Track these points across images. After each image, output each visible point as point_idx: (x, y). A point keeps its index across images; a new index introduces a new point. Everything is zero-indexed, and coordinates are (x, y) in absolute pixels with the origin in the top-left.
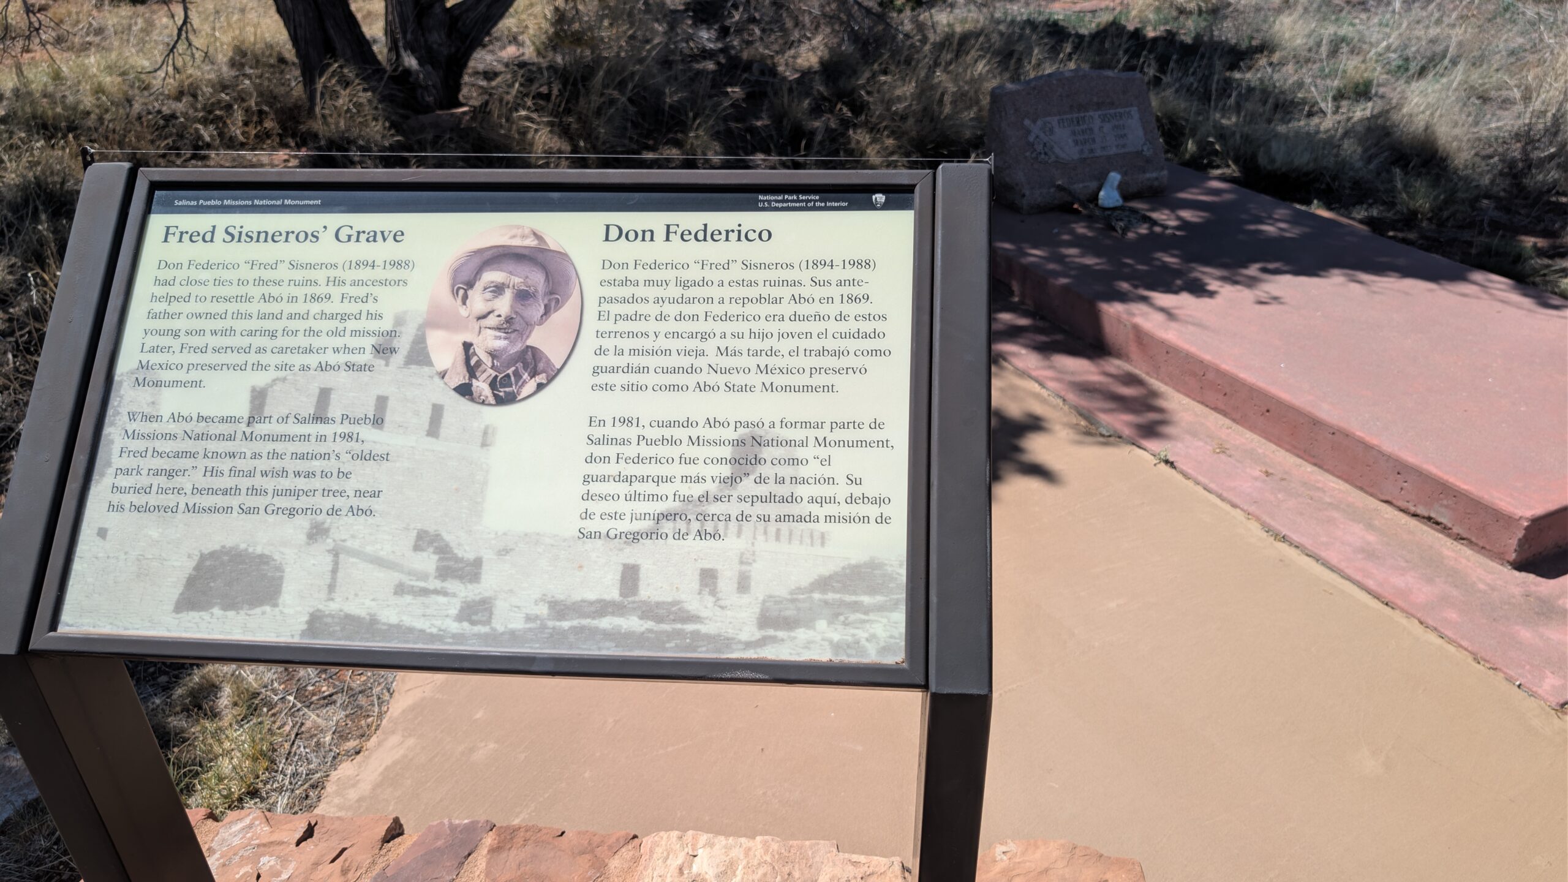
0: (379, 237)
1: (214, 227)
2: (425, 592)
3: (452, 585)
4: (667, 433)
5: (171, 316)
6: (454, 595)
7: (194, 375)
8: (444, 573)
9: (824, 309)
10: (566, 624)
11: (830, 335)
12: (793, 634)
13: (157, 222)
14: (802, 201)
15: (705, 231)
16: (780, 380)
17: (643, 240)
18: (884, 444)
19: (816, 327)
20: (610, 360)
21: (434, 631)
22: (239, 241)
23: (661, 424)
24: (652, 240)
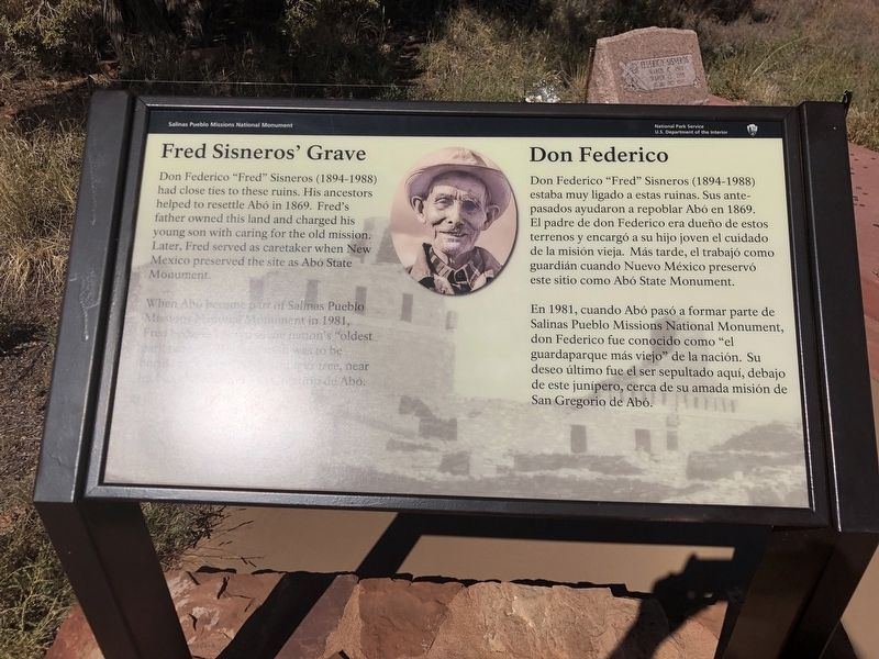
0: (345, 155)
1: (204, 145)
2: (413, 448)
3: (434, 442)
4: (596, 318)
5: (176, 219)
6: (437, 450)
7: (199, 268)
8: (427, 431)
9: (716, 218)
10: (530, 474)
11: (723, 239)
12: (716, 483)
13: (155, 141)
14: (691, 129)
15: (613, 153)
16: (686, 275)
17: (563, 160)
18: (776, 328)
19: (711, 232)
20: (544, 259)
21: (423, 479)
22: (227, 157)
23: (591, 311)
24: (570, 160)
